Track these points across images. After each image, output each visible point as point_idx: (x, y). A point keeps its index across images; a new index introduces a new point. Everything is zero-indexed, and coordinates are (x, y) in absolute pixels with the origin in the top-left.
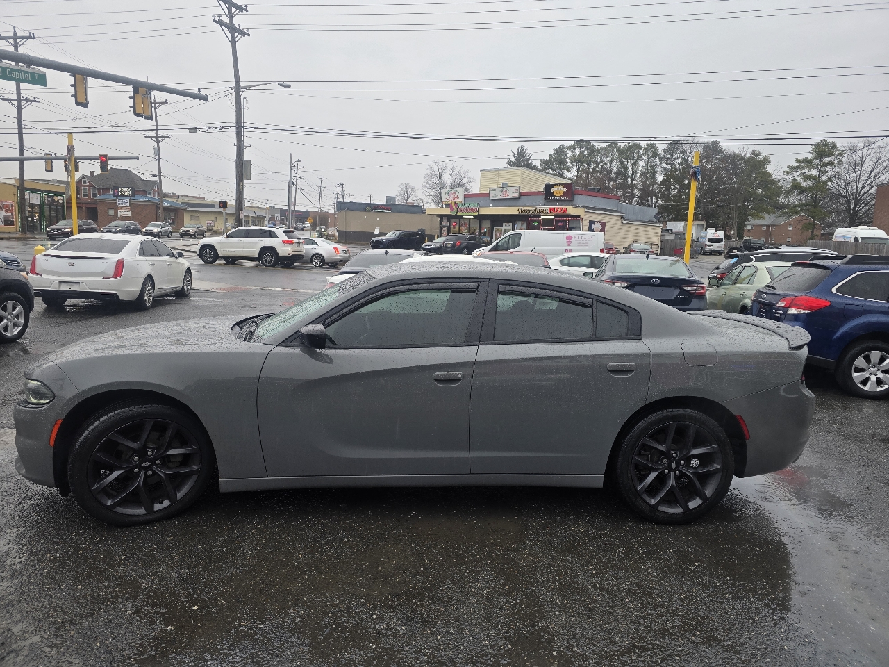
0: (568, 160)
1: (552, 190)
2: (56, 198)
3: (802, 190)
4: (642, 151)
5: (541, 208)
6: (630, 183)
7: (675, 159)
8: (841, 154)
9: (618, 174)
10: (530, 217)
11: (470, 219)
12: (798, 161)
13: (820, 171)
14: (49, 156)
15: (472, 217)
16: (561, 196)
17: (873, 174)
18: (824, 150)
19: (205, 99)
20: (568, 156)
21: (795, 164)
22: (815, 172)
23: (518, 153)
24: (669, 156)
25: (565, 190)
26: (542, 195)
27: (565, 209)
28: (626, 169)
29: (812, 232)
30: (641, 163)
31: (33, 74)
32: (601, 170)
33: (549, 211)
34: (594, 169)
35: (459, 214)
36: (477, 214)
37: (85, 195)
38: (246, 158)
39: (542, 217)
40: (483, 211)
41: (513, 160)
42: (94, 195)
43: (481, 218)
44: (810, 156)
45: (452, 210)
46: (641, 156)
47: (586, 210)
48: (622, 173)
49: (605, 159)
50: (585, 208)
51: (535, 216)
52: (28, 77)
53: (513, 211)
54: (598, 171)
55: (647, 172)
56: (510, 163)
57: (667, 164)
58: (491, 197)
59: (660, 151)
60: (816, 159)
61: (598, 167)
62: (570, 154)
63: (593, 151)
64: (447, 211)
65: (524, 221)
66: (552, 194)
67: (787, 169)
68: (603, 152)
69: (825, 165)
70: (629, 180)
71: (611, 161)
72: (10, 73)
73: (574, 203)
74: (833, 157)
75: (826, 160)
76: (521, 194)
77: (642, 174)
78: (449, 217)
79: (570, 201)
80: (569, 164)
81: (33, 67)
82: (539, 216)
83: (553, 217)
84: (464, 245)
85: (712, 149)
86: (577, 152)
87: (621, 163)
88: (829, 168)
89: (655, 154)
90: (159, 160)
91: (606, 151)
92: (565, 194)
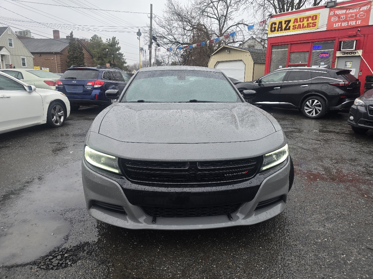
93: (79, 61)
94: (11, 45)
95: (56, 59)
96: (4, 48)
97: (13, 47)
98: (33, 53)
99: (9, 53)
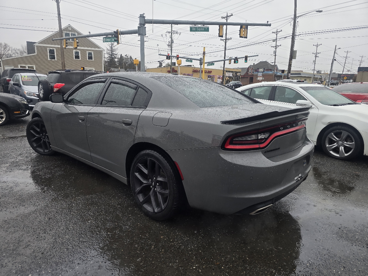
2: (237, 74)
14: (230, 58)
19: (270, 25)
31: (205, 28)
37: (250, 73)
38: (295, 50)
42: (253, 72)
52: (203, 29)
72: (198, 29)
81: (205, 25)
90: (275, 56)
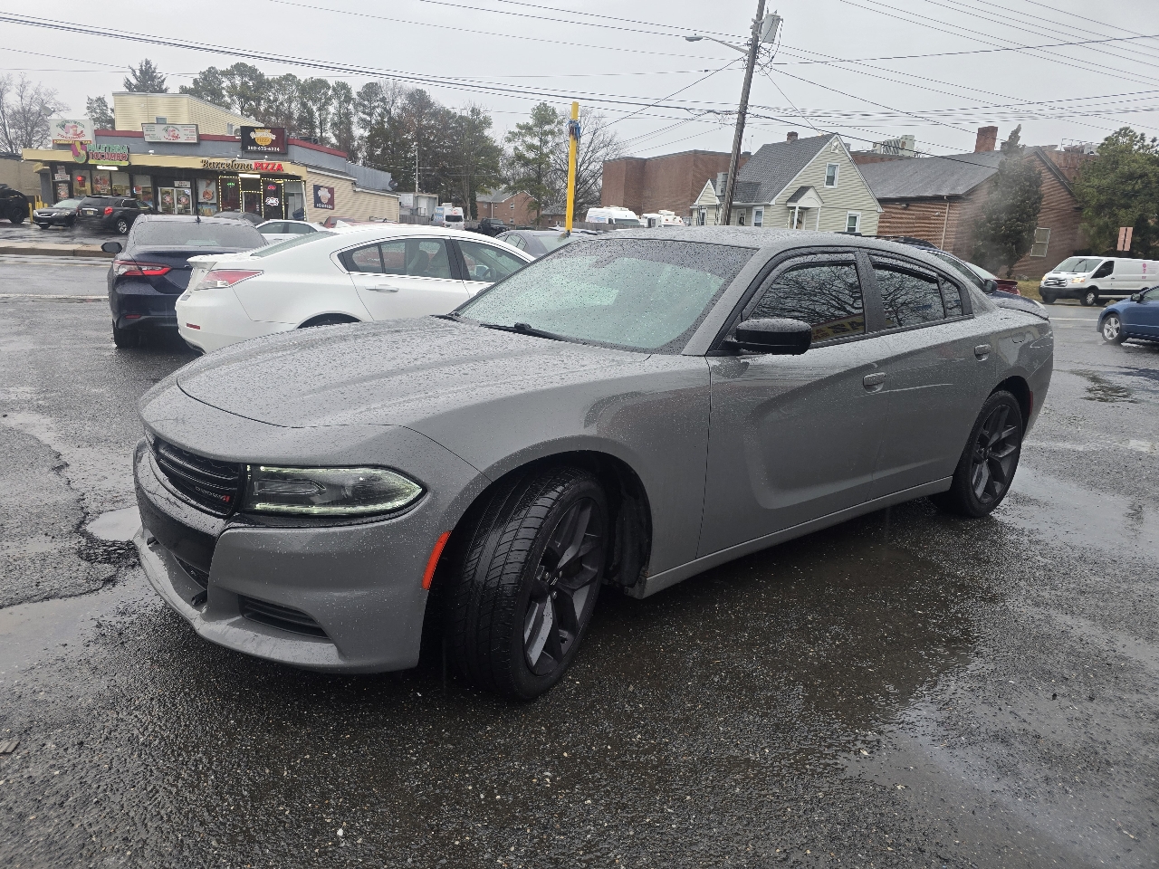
0: (224, 92)
1: (253, 135)
3: (527, 162)
4: (330, 92)
5: (238, 161)
6: (319, 135)
7: (374, 108)
8: (560, 123)
9: (301, 119)
10: (222, 173)
11: (110, 172)
12: (518, 126)
13: (541, 140)
15: (116, 169)
16: (267, 146)
17: (591, 149)
18: (544, 116)
20: (224, 85)
21: (517, 130)
22: (536, 141)
23: (141, 71)
24: (366, 103)
25: (274, 137)
26: (237, 141)
27: (280, 165)
28: (311, 113)
29: (538, 212)
30: (332, 109)
32: (277, 113)
33: (253, 167)
34: (266, 110)
35: (91, 162)
36: (125, 163)
39: (241, 175)
40: (138, 160)
41: (134, 81)
43: (132, 172)
44: (531, 122)
45: (76, 154)
46: (330, 99)
47: (309, 170)
48: (307, 120)
49: (281, 98)
50: (306, 166)
51: (229, 173)
53: (194, 163)
54: (272, 114)
55: (341, 123)
56: (128, 85)
57: (364, 113)
58: (147, 139)
59: (354, 95)
60: (536, 125)
61: (271, 107)
62: (226, 83)
63: (262, 84)
64: (66, 156)
65: (211, 181)
66: (253, 142)
67: (507, 135)
68: (277, 86)
69: (546, 133)
70: (318, 130)
71: (290, 100)
73: (290, 157)
74: (553, 125)
75: (547, 128)
76: (201, 138)
77: (334, 125)
78: (70, 167)
79: (284, 154)
80: (227, 99)
82: (236, 174)
83: (258, 176)
84: (117, 214)
85: (419, 101)
86: (238, 81)
87: (304, 105)
88: (549, 138)
89: (348, 99)
91: (280, 85)
92: (273, 143)
93: (1018, 220)
94: (831, 180)
95: (946, 215)
96: (811, 189)
97: (836, 185)
98: (883, 201)
99: (820, 203)
